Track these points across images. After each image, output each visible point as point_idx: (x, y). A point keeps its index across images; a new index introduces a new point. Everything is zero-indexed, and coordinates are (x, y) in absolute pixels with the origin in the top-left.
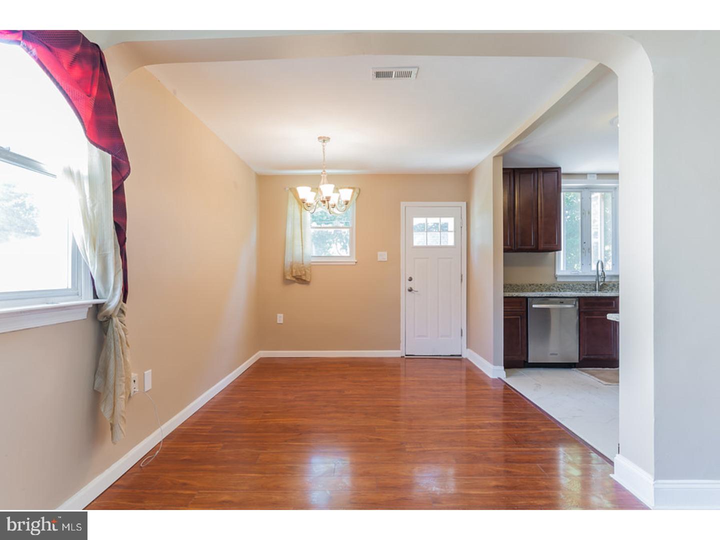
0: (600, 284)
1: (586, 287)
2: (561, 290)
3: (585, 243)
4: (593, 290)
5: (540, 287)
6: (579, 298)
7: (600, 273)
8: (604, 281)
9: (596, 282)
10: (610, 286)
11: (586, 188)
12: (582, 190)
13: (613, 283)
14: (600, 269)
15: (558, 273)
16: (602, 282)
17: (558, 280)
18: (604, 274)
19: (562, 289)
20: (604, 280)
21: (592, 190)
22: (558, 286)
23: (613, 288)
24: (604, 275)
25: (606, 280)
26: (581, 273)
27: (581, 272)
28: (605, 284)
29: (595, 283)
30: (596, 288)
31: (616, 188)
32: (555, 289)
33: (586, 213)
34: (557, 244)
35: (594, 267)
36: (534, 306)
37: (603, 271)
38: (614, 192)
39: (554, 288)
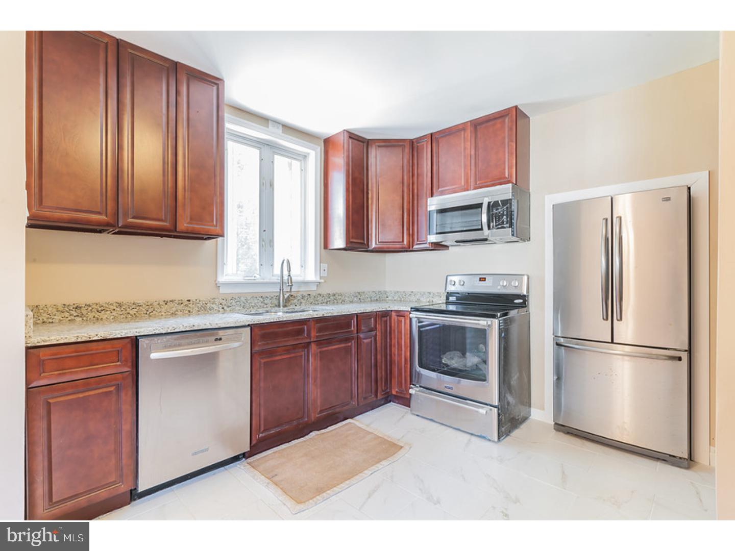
0: (286, 296)
1: (266, 302)
2: (225, 308)
3: (265, 231)
4: (276, 306)
5: (187, 306)
6: (252, 327)
7: (286, 278)
8: (290, 291)
9: (280, 292)
10: (299, 298)
11: (268, 145)
12: (262, 146)
13: (301, 293)
14: (286, 272)
15: (221, 279)
16: (287, 292)
17: (222, 290)
18: (291, 278)
19: (228, 307)
20: (291, 288)
21: (275, 150)
22: (221, 301)
23: (302, 300)
24: (291, 282)
25: (293, 290)
26: (258, 278)
27: (258, 276)
28: (292, 296)
29: (278, 294)
30: (279, 303)
31: (306, 156)
32: (216, 307)
33: (267, 186)
34: (215, 223)
35: (277, 270)
36: (154, 356)
37: (289, 276)
38: (303, 162)
39: (213, 306)
